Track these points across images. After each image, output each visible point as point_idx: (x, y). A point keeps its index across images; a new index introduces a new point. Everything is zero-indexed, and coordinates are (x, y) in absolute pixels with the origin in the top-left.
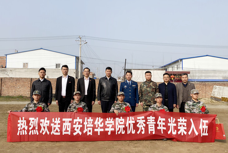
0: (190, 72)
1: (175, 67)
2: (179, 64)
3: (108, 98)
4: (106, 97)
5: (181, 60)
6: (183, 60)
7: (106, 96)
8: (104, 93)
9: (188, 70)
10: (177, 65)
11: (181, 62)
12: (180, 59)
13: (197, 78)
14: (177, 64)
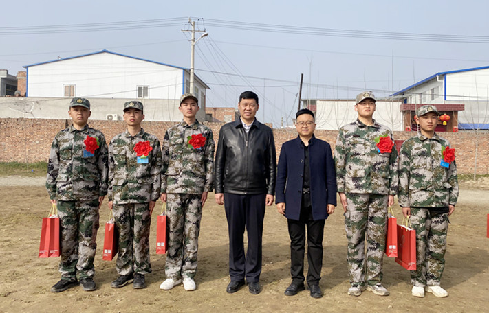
0: (463, 105)
1: (427, 93)
2: (438, 87)
3: (245, 185)
4: (238, 184)
5: (443, 75)
6: (448, 76)
7: (240, 178)
8: (233, 169)
9: (460, 101)
10: (433, 90)
11: (443, 81)
12: (439, 74)
13: (481, 122)
14: (432, 86)
